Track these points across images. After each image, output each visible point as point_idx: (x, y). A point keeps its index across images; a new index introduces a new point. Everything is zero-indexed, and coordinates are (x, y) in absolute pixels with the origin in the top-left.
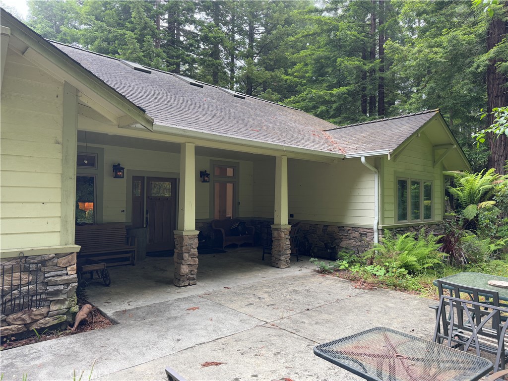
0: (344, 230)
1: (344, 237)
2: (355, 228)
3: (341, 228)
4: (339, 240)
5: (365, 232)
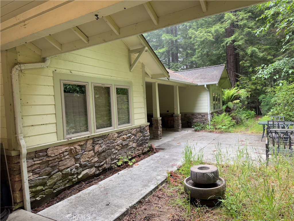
0: (194, 115)
1: (194, 118)
2: (200, 114)
3: (193, 114)
4: (193, 119)
5: (204, 115)
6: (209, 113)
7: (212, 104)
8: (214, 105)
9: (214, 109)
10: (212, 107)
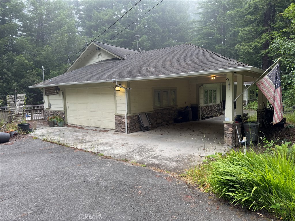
6: (247, 100)
7: (249, 96)
8: (250, 96)
9: (250, 98)
10: (249, 97)
